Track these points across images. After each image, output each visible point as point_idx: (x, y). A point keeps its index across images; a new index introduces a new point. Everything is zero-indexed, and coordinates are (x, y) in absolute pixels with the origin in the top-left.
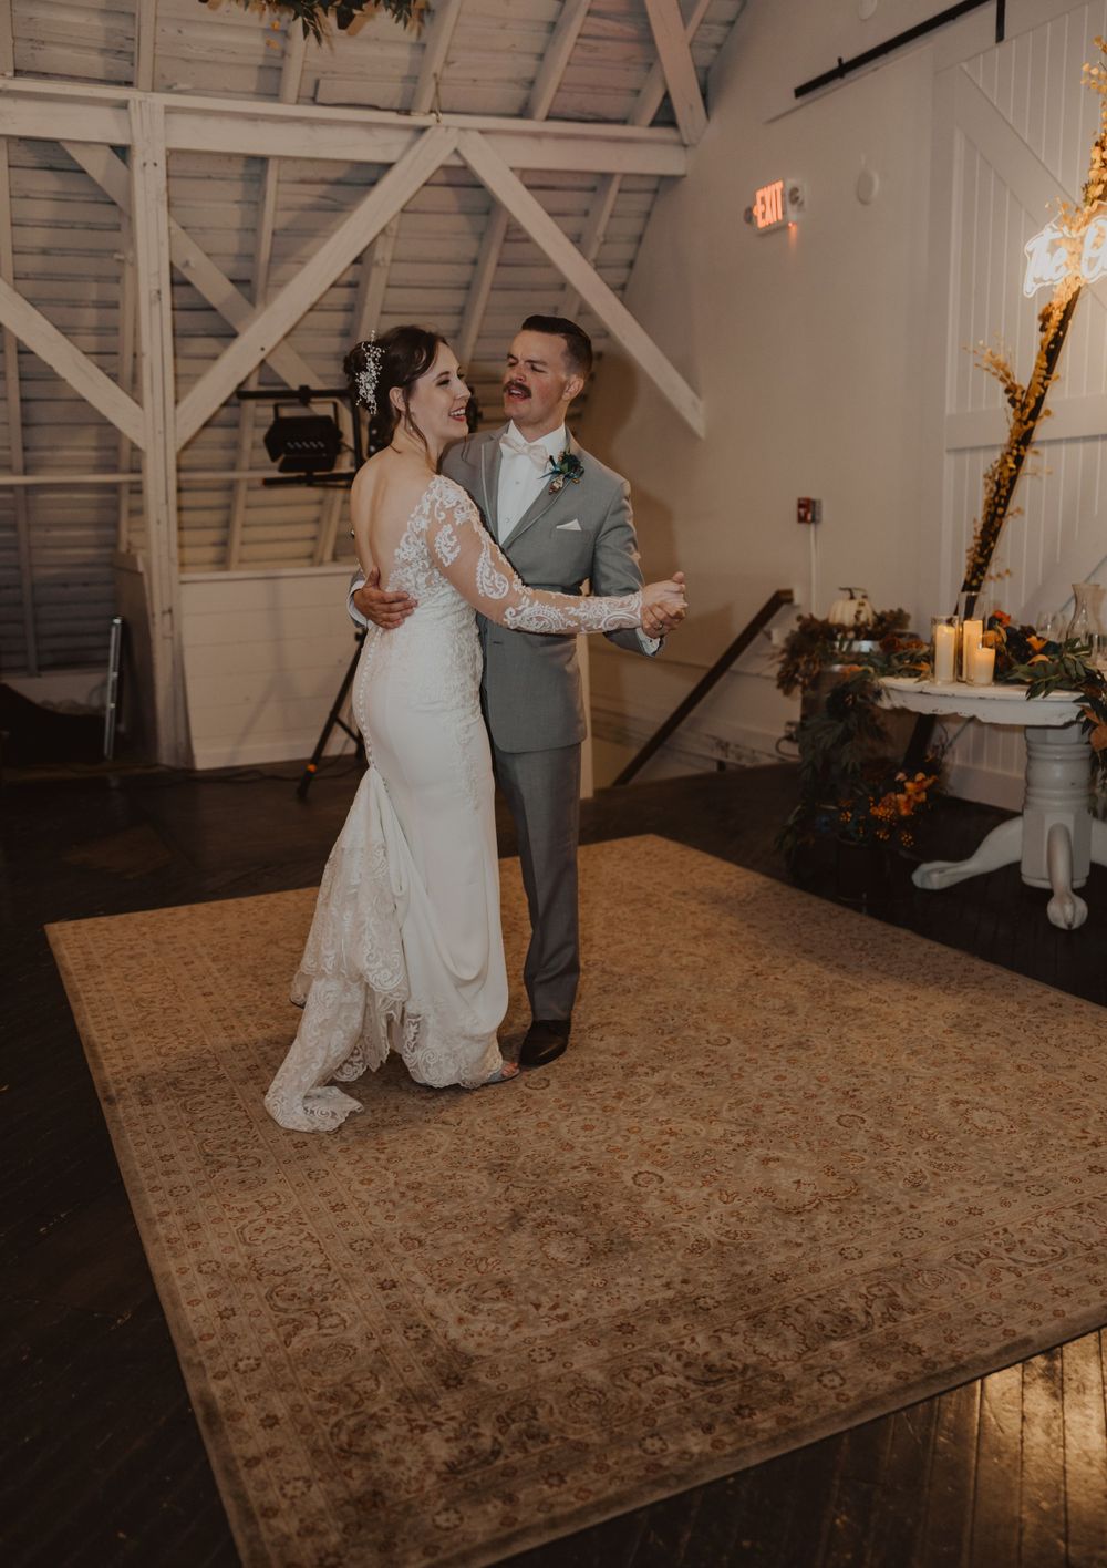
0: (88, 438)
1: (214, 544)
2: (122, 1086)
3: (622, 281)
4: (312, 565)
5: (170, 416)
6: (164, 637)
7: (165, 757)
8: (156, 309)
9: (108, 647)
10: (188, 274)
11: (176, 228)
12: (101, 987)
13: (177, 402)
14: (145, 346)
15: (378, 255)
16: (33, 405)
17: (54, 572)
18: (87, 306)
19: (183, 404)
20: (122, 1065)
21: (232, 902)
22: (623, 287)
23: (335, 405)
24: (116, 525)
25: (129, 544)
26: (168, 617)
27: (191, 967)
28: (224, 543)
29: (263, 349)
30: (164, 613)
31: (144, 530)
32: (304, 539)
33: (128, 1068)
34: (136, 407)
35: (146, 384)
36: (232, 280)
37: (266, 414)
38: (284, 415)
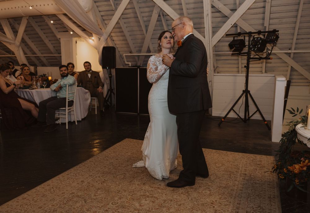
4: (261, 74)
5: (210, 40)
8: (207, 17)
29: (231, 24)
30: (210, 82)
32: (259, 67)
34: (203, 38)
35: (206, 34)
36: (231, 10)
37: (231, 39)
38: (235, 39)
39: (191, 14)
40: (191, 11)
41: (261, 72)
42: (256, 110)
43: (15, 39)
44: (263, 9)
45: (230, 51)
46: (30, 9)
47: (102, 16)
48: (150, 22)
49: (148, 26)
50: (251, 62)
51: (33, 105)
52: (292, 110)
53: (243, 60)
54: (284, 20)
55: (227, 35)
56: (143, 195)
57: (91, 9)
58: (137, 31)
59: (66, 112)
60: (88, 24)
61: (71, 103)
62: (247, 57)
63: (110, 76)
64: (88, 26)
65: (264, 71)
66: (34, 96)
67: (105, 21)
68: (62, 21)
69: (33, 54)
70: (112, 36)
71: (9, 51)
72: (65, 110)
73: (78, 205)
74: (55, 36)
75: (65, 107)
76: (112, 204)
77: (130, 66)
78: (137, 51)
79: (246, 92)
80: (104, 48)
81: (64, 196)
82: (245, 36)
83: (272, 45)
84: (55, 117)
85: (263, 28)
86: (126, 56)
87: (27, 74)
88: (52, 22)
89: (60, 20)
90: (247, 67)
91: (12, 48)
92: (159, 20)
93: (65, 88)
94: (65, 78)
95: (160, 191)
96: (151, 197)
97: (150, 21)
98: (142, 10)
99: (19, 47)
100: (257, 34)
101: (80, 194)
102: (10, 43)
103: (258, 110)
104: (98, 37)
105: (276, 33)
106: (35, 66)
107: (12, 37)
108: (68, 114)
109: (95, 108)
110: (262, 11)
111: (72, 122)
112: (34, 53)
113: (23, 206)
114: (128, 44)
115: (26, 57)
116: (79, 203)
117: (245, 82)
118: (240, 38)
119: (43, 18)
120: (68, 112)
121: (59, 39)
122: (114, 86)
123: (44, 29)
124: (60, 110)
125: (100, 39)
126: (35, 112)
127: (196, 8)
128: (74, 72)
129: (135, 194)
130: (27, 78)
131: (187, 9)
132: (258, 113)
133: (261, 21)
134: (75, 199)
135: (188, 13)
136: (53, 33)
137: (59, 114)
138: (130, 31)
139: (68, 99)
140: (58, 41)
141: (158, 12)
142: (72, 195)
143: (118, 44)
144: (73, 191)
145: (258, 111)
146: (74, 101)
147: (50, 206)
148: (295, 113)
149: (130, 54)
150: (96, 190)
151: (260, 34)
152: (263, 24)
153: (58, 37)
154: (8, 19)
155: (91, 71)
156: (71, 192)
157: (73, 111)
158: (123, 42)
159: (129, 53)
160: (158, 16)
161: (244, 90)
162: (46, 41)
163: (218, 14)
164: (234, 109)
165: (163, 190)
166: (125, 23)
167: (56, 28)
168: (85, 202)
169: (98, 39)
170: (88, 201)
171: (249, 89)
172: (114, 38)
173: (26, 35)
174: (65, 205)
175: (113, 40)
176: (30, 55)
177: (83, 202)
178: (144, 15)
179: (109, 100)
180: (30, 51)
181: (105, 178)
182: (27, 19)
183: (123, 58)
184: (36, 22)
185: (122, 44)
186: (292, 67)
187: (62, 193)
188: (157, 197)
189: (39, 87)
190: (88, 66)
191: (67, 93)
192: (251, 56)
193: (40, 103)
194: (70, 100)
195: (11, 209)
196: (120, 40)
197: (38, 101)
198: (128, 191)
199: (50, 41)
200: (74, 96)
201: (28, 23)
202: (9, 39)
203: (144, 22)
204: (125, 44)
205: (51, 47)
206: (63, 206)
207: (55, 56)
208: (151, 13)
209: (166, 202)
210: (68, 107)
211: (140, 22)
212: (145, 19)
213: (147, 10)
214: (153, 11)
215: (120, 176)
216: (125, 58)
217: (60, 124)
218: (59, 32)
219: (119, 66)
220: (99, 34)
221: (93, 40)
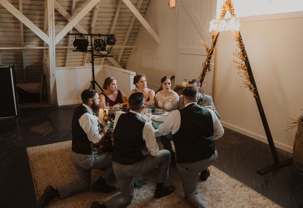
0: (37, 40)
1: (63, 59)
2: (41, 192)
3: (145, 12)
5: (54, 38)
6: (52, 80)
7: (52, 102)
8: (52, 18)
9: (41, 78)
10: (58, 10)
11: (56, 1)
12: (37, 165)
13: (55, 36)
14: (49, 25)
15: (97, 7)
16: (26, 33)
17: (30, 64)
18: (37, 15)
19: (57, 36)
20: (41, 186)
21: (64, 142)
22: (145, 13)
23: (87, 37)
24: (43, 56)
25: (46, 59)
27: (55, 160)
28: (65, 59)
29: (73, 26)
30: (52, 75)
31: (48, 56)
32: (81, 58)
33: (42, 187)
34: (47, 36)
35: (49, 33)
36: (67, 11)
37: (73, 38)
38: (77, 39)
39: (25, 10)
62: (91, 54)
83: (111, 46)
90: (92, 62)
100: (98, 36)
105: (113, 37)
127: (32, 4)
152: (89, 25)
161: (92, 81)
171: (95, 80)
192: (94, 53)
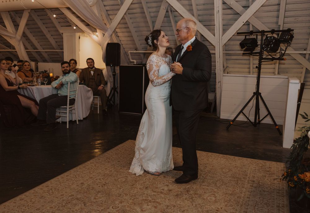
5: (220, 38)
6: (218, 88)
7: (218, 114)
8: (218, 14)
10: (231, 6)
13: (222, 36)
26: (220, 83)
29: (243, 22)
30: (218, 82)
34: (213, 36)
35: (215, 31)
36: (243, 7)
37: (242, 37)
38: (247, 38)
39: (201, 10)
40: (201, 7)
41: (274, 73)
42: (266, 113)
43: (16, 33)
44: (277, 6)
45: (241, 51)
46: (32, 2)
47: (107, 11)
48: (158, 18)
49: (156, 22)
50: (263, 63)
51: (33, 103)
52: (304, 115)
53: (255, 61)
54: (300, 19)
55: (239, 34)
56: (145, 200)
57: (96, 3)
58: (143, 27)
59: (67, 111)
60: (92, 19)
61: (72, 102)
62: (259, 57)
63: (114, 73)
64: (92, 21)
65: (277, 73)
66: (34, 93)
67: (110, 16)
68: (65, 15)
69: (34, 49)
70: (117, 32)
71: (9, 46)
72: (66, 108)
73: (77, 208)
74: (57, 31)
75: (66, 105)
76: (112, 208)
77: (135, 64)
78: (142, 48)
79: (257, 94)
80: (108, 44)
81: (63, 198)
82: (257, 35)
83: (286, 45)
84: (55, 115)
85: (277, 27)
86: (131, 53)
87: (28, 69)
88: (55, 16)
89: (64, 14)
90: (259, 68)
91: (12, 42)
92: (167, 16)
93: (66, 85)
94: (66, 75)
95: (163, 196)
96: (153, 202)
97: (157, 16)
98: (149, 5)
99: (19, 41)
100: (270, 33)
101: (79, 196)
102: (11, 37)
103: (269, 113)
104: (103, 33)
105: (291, 32)
106: (36, 61)
107: (13, 31)
108: (69, 113)
109: (97, 107)
110: (277, 9)
111: (73, 121)
112: (36, 48)
113: (21, 207)
114: (134, 40)
115: (27, 52)
116: (78, 206)
117: (256, 83)
118: (252, 37)
119: (45, 11)
120: (69, 111)
121: (61, 34)
122: (118, 85)
123: (47, 24)
124: (61, 109)
125: (104, 35)
126: (35, 110)
127: (207, 4)
128: (77, 69)
129: (136, 198)
130: (27, 74)
131: (197, 5)
132: (269, 116)
133: (275, 20)
134: (74, 202)
135: (197, 10)
136: (55, 27)
137: (60, 112)
138: (136, 27)
139: (70, 97)
140: (61, 36)
141: (166, 7)
142: (71, 197)
143: (123, 41)
144: (72, 194)
145: (269, 115)
146: (76, 99)
147: (48, 208)
148: (307, 118)
149: (135, 52)
150: (96, 193)
151: (274, 33)
152: (277, 23)
153: (61, 32)
154: (8, 11)
155: (94, 68)
156: (70, 195)
157: (75, 109)
158: (129, 39)
159: (135, 50)
160: (166, 11)
161: (255, 92)
162: (48, 36)
163: (229, 11)
164: (243, 111)
165: (166, 195)
166: (131, 18)
167: (59, 23)
168: (85, 205)
169: (102, 35)
170: (87, 205)
171: (260, 92)
172: (119, 34)
173: (28, 29)
174: (63, 208)
175: (118, 37)
176: (31, 50)
177: (83, 205)
178: (150, 10)
179: (113, 99)
180: (31, 46)
181: (106, 181)
182: (29, 13)
183: (128, 56)
184: (38, 16)
185: (127, 40)
186: (306, 68)
187: (61, 195)
188: (160, 202)
189: (40, 84)
190: (91, 62)
191: (69, 91)
192: (263, 56)
193: (40, 101)
194: (72, 98)
195: (8, 210)
196: (125, 37)
197: (38, 99)
198: (130, 195)
199: (52, 35)
200: (76, 94)
201: (30, 16)
202: (10, 33)
203: (151, 17)
204: (130, 40)
205: (53, 42)
206: (61, 208)
207: (56, 52)
208: (158, 8)
209: (169, 208)
210: (70, 105)
211: (146, 18)
212: (152, 14)
213: (154, 5)
214: (161, 6)
215: (121, 179)
216: (130, 55)
217: (61, 122)
218: (61, 26)
219: (124, 63)
220: (104, 29)
221: (97, 36)
